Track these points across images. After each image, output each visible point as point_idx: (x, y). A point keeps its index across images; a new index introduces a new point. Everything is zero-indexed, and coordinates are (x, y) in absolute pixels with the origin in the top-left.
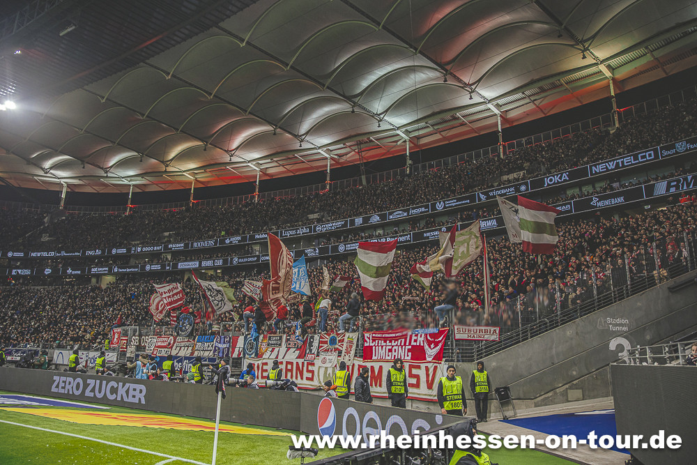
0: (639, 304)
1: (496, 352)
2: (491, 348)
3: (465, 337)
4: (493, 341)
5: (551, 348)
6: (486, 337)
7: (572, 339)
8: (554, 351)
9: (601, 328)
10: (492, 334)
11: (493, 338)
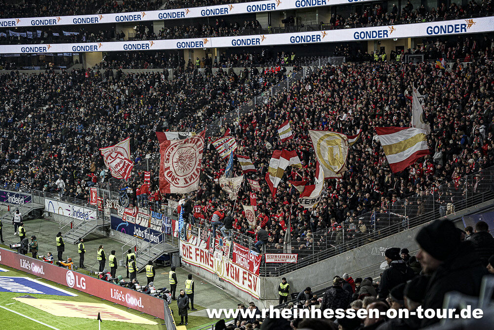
0: (409, 237)
1: (293, 270)
2: (292, 267)
3: (273, 261)
4: (293, 263)
5: (333, 268)
6: (288, 261)
7: (350, 262)
8: (335, 270)
9: (374, 254)
10: (292, 259)
11: (292, 261)
